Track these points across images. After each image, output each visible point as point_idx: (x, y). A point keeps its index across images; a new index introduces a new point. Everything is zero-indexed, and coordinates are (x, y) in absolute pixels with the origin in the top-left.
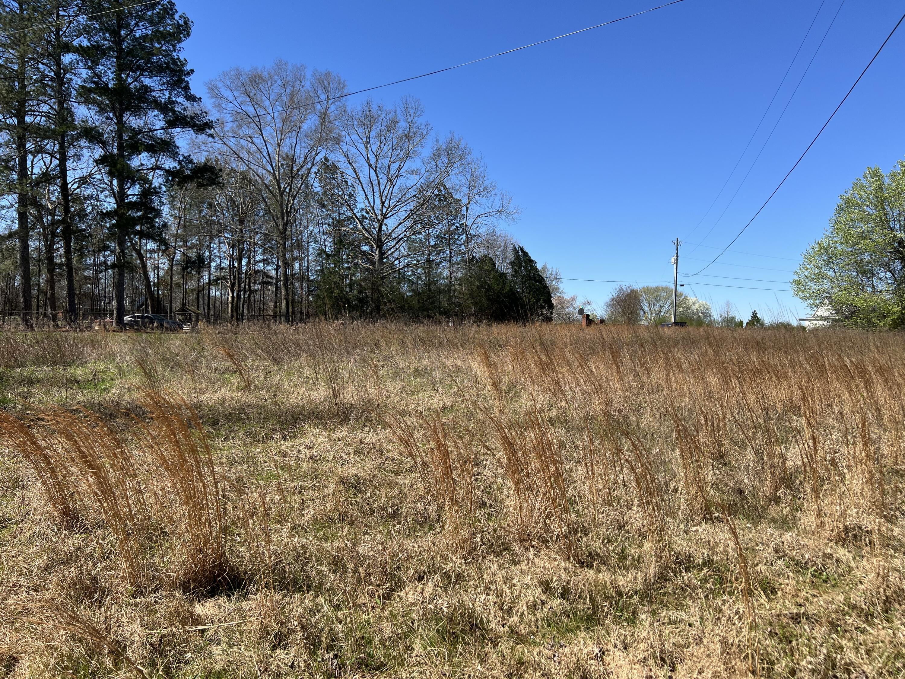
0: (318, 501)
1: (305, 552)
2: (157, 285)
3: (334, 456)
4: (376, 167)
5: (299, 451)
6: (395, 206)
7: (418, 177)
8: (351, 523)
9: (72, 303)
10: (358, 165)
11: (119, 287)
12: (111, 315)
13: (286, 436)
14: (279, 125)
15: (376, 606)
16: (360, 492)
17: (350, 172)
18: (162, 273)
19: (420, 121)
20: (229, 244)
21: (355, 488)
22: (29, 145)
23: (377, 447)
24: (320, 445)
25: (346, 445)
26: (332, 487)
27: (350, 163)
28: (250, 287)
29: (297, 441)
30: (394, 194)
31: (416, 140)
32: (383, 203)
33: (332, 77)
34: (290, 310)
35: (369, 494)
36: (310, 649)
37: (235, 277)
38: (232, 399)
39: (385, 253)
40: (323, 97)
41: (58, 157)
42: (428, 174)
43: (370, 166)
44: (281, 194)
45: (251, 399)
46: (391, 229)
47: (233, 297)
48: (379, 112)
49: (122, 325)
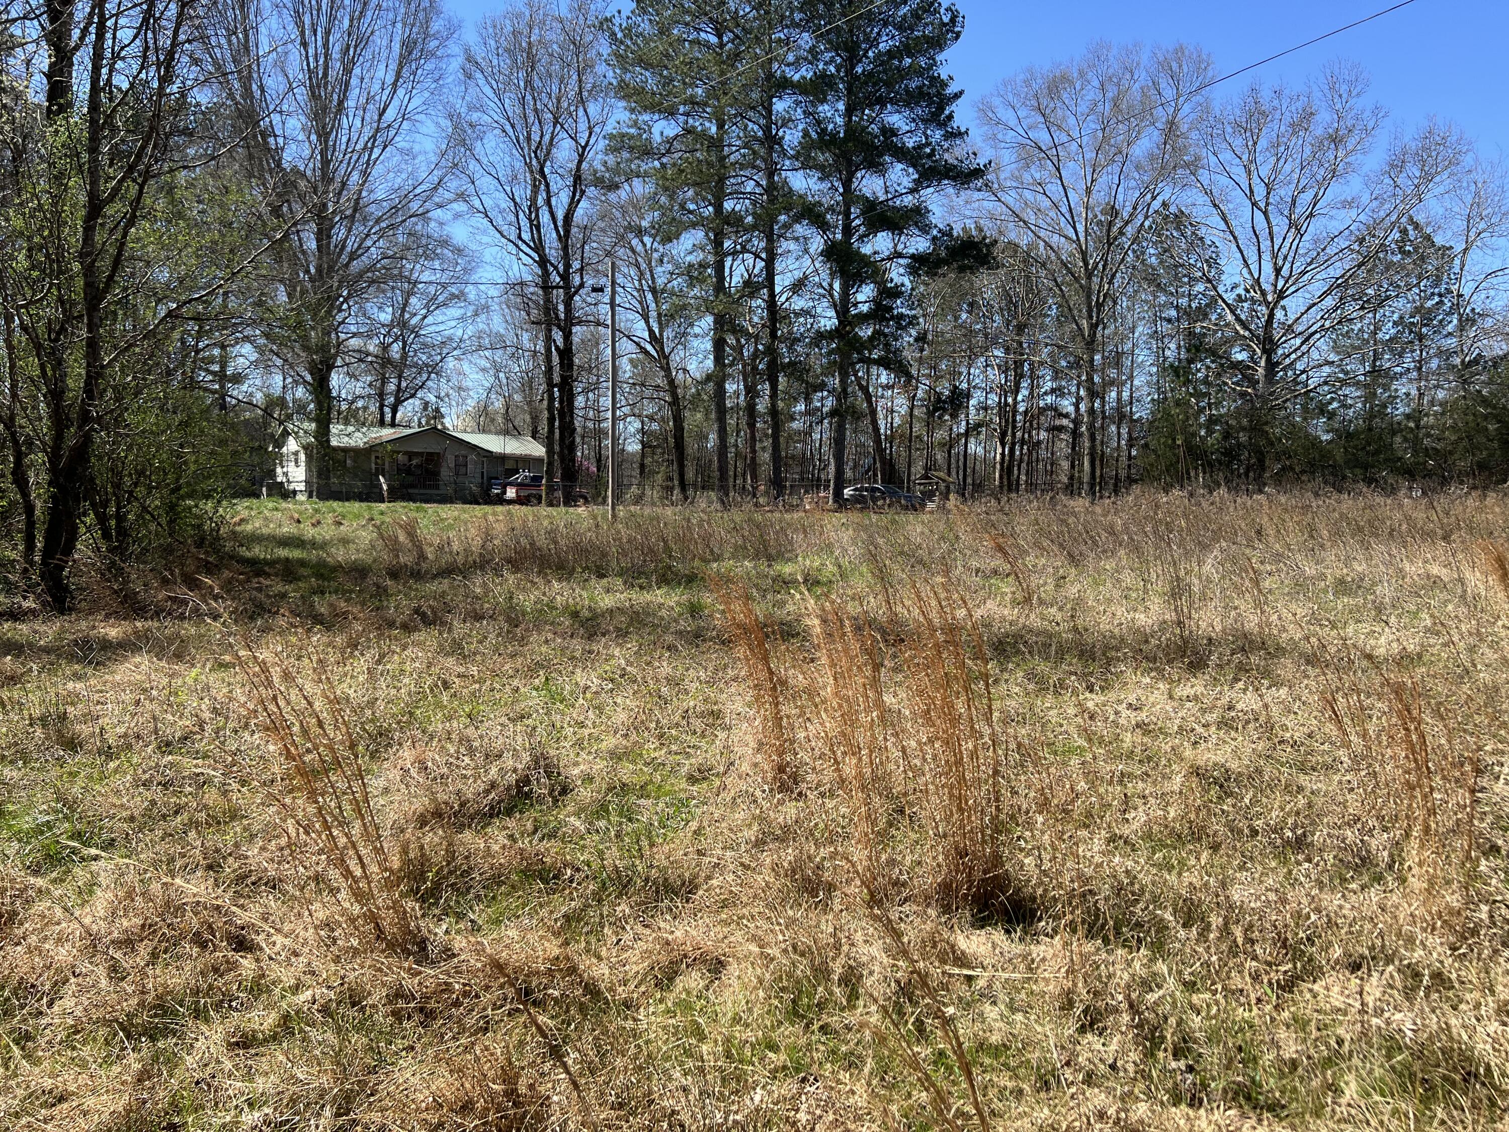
0: (1152, 800)
1: (1132, 884)
2: (891, 439)
3: (1180, 727)
4: (1267, 204)
5: (1117, 713)
6: (1303, 273)
7: (1353, 213)
8: (1215, 848)
9: (777, 470)
10: (1231, 206)
11: (839, 443)
12: (827, 487)
13: (1092, 685)
14: (1090, 155)
15: (1264, 997)
16: (1229, 794)
17: (1216, 221)
18: (897, 421)
19: (1363, 104)
20: (999, 367)
21: (1221, 786)
22: (727, 244)
23: (1262, 719)
24: (1153, 705)
25: (1204, 711)
26: (1178, 779)
27: (1215, 205)
28: (1030, 436)
29: (1112, 696)
30: (1301, 251)
31: (1351, 143)
32: (1278, 271)
33: (1187, 53)
34: (1098, 473)
35: (1247, 801)
36: (1145, 1047)
37: (1007, 421)
38: (1003, 619)
39: (1278, 363)
40: (1169, 93)
41: (764, 255)
42: (1375, 204)
43: (1254, 204)
44: (1089, 275)
45: (1034, 621)
46: (1292, 317)
47: (1003, 454)
48: (1276, 103)
49: (841, 503)
